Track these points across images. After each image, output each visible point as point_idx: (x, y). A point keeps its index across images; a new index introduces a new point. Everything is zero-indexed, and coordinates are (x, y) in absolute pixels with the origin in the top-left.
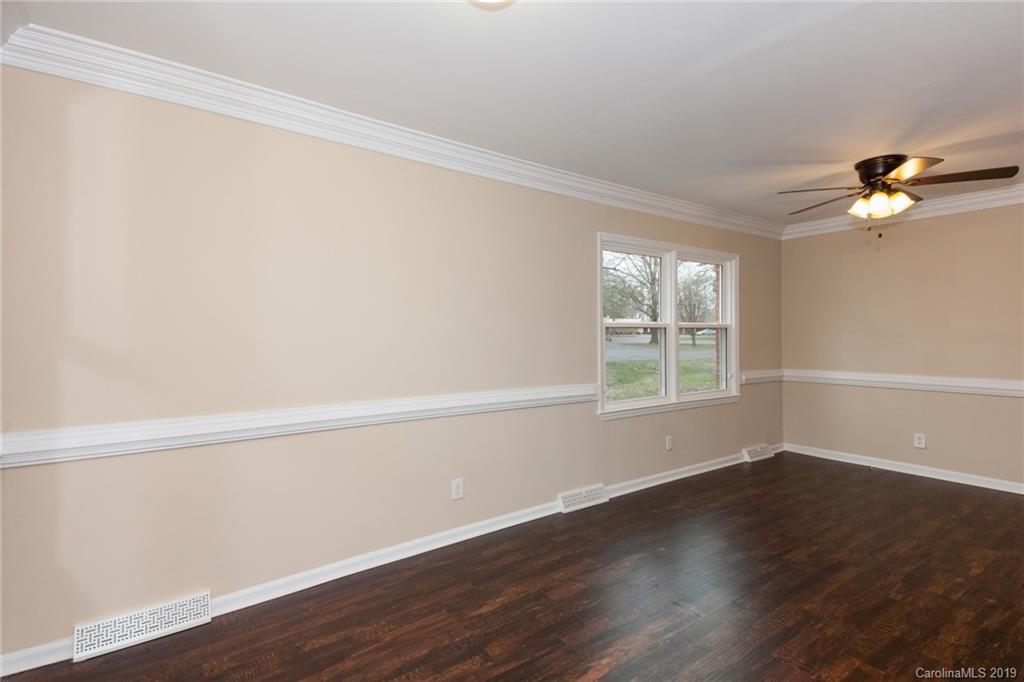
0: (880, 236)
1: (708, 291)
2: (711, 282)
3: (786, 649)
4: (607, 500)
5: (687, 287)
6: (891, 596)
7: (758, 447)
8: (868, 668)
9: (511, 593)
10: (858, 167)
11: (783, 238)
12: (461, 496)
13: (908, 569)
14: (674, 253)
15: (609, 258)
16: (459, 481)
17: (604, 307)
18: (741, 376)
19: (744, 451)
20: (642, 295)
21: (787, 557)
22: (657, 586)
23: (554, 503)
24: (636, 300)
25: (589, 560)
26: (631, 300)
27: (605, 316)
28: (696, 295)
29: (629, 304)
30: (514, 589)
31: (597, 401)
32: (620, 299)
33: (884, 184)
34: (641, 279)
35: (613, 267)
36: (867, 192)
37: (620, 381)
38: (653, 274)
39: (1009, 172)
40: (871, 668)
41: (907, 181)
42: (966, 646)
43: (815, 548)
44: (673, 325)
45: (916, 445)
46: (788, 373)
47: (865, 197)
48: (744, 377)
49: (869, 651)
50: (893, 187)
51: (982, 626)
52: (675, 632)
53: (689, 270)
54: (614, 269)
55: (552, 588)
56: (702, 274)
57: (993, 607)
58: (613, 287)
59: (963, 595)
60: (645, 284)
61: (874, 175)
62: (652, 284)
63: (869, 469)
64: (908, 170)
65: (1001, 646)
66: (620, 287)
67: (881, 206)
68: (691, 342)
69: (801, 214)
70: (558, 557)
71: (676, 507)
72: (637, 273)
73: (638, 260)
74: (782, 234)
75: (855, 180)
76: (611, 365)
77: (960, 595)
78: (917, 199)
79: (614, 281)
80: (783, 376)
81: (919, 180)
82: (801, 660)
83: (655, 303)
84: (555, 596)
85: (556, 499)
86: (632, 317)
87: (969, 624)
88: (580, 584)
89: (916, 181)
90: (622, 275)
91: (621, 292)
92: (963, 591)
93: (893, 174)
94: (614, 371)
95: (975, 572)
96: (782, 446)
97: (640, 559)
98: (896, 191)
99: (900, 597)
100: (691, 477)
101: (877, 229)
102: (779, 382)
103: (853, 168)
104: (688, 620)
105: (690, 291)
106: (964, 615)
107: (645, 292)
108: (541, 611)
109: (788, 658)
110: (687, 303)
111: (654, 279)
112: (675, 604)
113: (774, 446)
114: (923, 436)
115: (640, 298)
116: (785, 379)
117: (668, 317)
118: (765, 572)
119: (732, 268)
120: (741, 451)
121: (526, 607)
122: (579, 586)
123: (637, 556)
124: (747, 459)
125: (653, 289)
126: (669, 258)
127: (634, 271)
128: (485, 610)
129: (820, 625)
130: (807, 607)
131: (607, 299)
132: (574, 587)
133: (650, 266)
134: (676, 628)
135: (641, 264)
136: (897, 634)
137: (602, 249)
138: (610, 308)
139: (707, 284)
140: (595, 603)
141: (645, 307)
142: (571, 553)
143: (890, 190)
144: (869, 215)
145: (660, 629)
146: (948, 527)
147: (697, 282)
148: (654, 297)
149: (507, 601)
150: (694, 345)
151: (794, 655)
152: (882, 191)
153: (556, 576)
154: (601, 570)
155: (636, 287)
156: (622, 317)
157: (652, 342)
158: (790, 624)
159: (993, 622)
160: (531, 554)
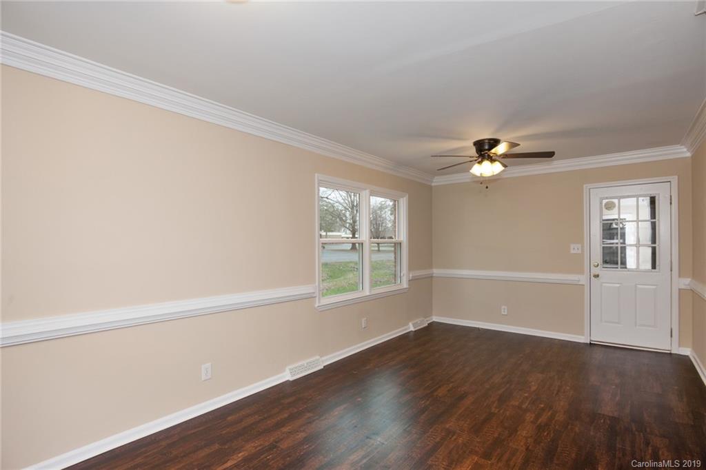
0: (487, 187)
1: (387, 214)
2: (389, 208)
3: (436, 457)
4: (322, 367)
5: (375, 212)
6: (492, 411)
7: (418, 320)
8: (482, 461)
9: (250, 448)
10: (476, 144)
11: (433, 184)
12: (210, 377)
13: (500, 392)
14: (367, 191)
15: (323, 191)
16: (208, 365)
17: (321, 224)
18: (409, 274)
19: (411, 324)
20: (346, 216)
21: (435, 394)
22: (356, 427)
23: (284, 374)
24: (341, 219)
25: (309, 415)
26: (338, 219)
27: (321, 230)
28: (380, 217)
29: (337, 222)
30: (252, 445)
31: (315, 297)
32: (331, 220)
33: (489, 155)
34: (345, 205)
35: (326, 196)
36: (480, 160)
37: (331, 276)
38: (352, 202)
39: (550, 155)
40: (483, 460)
41: (501, 155)
42: (531, 436)
43: (451, 385)
44: (367, 241)
45: (503, 313)
46: (436, 272)
47: (479, 163)
48: (411, 276)
49: (482, 449)
50: (493, 158)
51: (539, 422)
52: (367, 459)
53: (376, 201)
54: (327, 198)
55: (282, 440)
56: (383, 203)
57: (543, 409)
58: (326, 210)
59: (529, 404)
60: (348, 209)
61: (484, 149)
62: (352, 208)
63: (478, 329)
64: (501, 149)
65: (548, 434)
66: (331, 210)
67: (487, 169)
68: (377, 249)
69: (444, 170)
70: (286, 415)
71: (368, 368)
72: (342, 201)
73: (344, 194)
74: (432, 182)
75: (473, 151)
76: (325, 265)
77: (527, 404)
78: (505, 166)
79: (327, 206)
80: (433, 274)
81: (506, 155)
82: (444, 463)
83: (354, 222)
84: (284, 445)
85: (284, 371)
86: (339, 231)
87: (532, 422)
88: (302, 434)
89: (505, 156)
90: (332, 202)
91: (331, 214)
92: (528, 402)
93: (493, 151)
94: (327, 269)
95: (534, 388)
96: (432, 319)
97: (345, 408)
98: (495, 161)
99: (497, 410)
100: (378, 344)
101: (485, 183)
102: (431, 277)
103: (472, 144)
104: (376, 448)
105: (376, 214)
106: (529, 417)
107: (348, 214)
108: (273, 459)
109: (437, 463)
110: (374, 222)
111: (353, 206)
112: (367, 438)
113: (428, 319)
114: (506, 307)
115: (344, 218)
116: (434, 275)
117: (364, 235)
118: (423, 406)
119: (403, 203)
120: (408, 324)
121: (262, 457)
122: (301, 435)
123: (342, 407)
124: (412, 329)
125: (352, 212)
126: (365, 193)
127: (340, 200)
128: (229, 464)
129: (455, 437)
130: (447, 426)
131: (322, 218)
132: (297, 437)
133: (351, 197)
134: (368, 456)
135: (344, 195)
136: (496, 435)
137: (319, 186)
138: (324, 225)
139: (386, 210)
140: (313, 447)
141: (348, 225)
142: (296, 410)
143: (492, 160)
144: (481, 174)
145: (357, 459)
146: (519, 362)
147: (381, 208)
148: (354, 218)
149: (246, 455)
150: (379, 250)
151: (440, 460)
152: (488, 160)
153: (285, 429)
154: (317, 421)
155: (341, 211)
156: (332, 231)
157: (352, 249)
158: (438, 439)
159: (543, 419)
160: (266, 416)
